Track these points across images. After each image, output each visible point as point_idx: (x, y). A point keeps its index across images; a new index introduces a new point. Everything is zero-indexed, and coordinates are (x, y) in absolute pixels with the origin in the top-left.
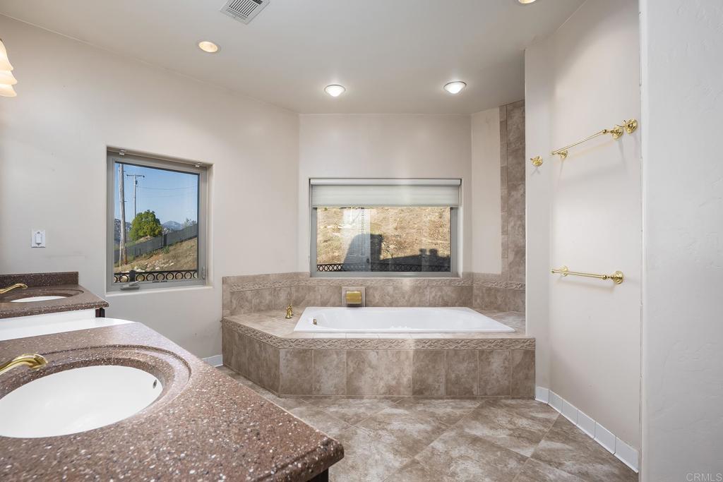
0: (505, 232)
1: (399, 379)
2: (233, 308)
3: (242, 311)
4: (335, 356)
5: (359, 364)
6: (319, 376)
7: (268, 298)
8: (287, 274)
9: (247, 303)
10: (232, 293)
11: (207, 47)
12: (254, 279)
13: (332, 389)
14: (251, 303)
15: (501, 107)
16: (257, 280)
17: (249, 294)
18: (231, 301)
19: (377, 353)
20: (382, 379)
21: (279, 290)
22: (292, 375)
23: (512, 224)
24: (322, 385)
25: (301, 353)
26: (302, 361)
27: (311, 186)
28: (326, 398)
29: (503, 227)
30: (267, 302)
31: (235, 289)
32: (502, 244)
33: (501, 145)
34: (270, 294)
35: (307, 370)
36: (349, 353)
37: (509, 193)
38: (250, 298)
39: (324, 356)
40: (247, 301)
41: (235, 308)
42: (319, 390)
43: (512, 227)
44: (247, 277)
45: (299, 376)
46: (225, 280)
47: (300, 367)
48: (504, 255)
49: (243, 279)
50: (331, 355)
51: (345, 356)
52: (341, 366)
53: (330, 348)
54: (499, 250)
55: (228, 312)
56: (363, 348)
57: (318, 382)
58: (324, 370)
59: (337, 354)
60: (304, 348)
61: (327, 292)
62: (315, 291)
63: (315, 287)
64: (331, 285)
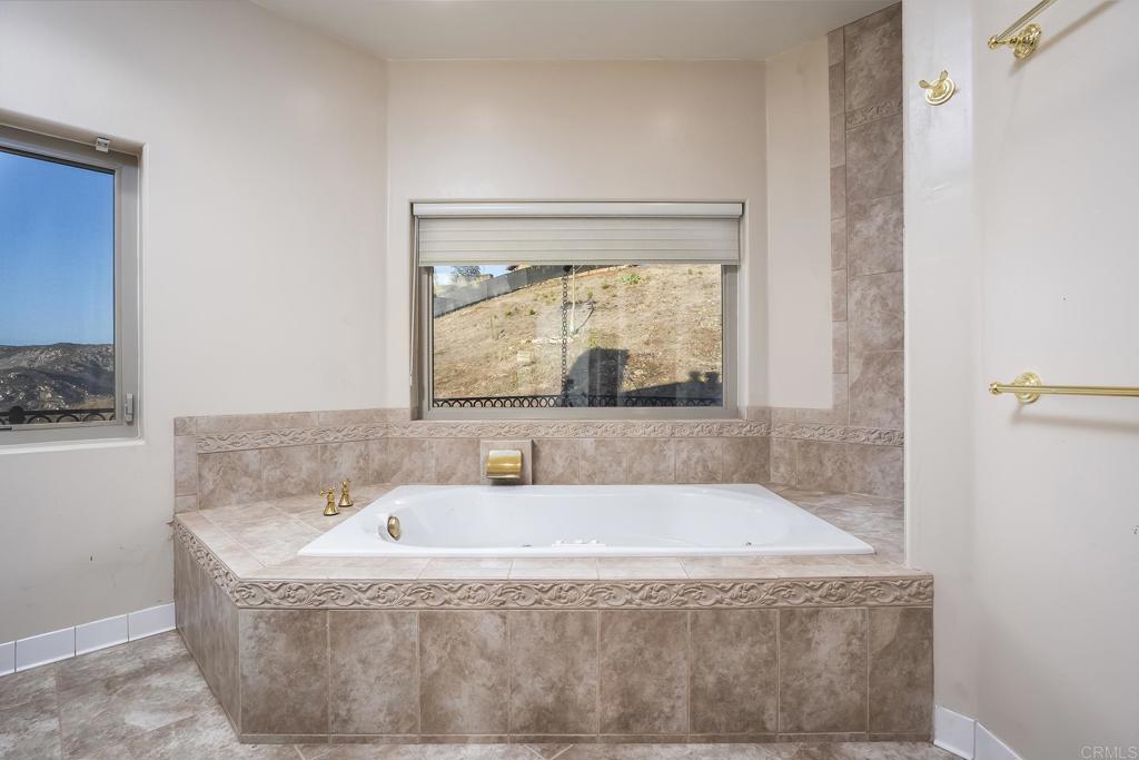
0: (840, 315)
1: (563, 689)
2: (206, 491)
3: (234, 497)
4: (387, 627)
5: (453, 647)
6: (345, 683)
7: (304, 465)
8: (356, 412)
9: (244, 479)
10: (204, 457)
12: (268, 423)
13: (381, 717)
14: (259, 477)
15: (832, 35)
16: (276, 425)
17: (252, 459)
18: (200, 476)
19: (503, 617)
20: (516, 688)
21: (336, 449)
22: (273, 678)
23: (857, 295)
24: (355, 706)
25: (296, 619)
26: (300, 641)
27: (415, 219)
28: (364, 741)
29: (836, 304)
30: (304, 475)
31: (213, 446)
32: (835, 342)
33: (833, 119)
34: (313, 457)
35: (314, 667)
36: (427, 620)
37: (850, 225)
38: (254, 467)
39: (360, 627)
40: (246, 473)
41: (213, 491)
42: (345, 721)
43: (858, 303)
44: (248, 418)
45: (291, 683)
46: (180, 427)
47: (294, 657)
48: (839, 368)
49: (233, 423)
50: (376, 624)
51: (415, 627)
52: (407, 655)
53: (374, 604)
54: (828, 355)
55: (192, 500)
56: (465, 604)
57: (344, 698)
58: (359, 666)
59: (395, 622)
60: (303, 605)
61: (450, 450)
62: (423, 450)
63: (424, 442)
64: (460, 435)
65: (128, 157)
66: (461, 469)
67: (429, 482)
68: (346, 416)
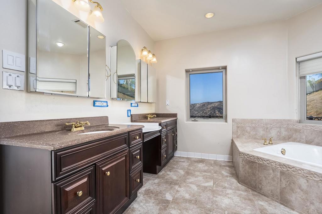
2: (238, 135)
3: (244, 137)
4: (271, 171)
5: (290, 183)
6: (261, 180)
7: (261, 132)
8: (277, 120)
9: (246, 133)
10: (238, 127)
11: (209, 15)
12: (252, 121)
13: (269, 192)
14: (250, 133)
16: (254, 122)
17: (248, 129)
18: (237, 131)
19: (308, 181)
21: (270, 129)
22: (246, 173)
24: (263, 187)
25: (250, 163)
26: (251, 167)
28: (265, 196)
31: (239, 125)
34: (264, 130)
35: (254, 174)
36: (282, 173)
38: (249, 130)
39: (264, 169)
40: (247, 132)
41: (240, 135)
42: (261, 189)
44: (247, 120)
45: (249, 176)
46: (233, 120)
47: (250, 171)
49: (244, 121)
50: (268, 170)
51: (279, 174)
52: (277, 180)
53: (268, 165)
55: (236, 136)
56: (294, 173)
57: (261, 184)
58: (264, 178)
59: (273, 171)
60: (252, 160)
61: (311, 134)
62: (301, 133)
63: (301, 130)
64: (315, 129)
65: (225, 68)
66: (316, 140)
67: (303, 143)
68: (274, 120)
